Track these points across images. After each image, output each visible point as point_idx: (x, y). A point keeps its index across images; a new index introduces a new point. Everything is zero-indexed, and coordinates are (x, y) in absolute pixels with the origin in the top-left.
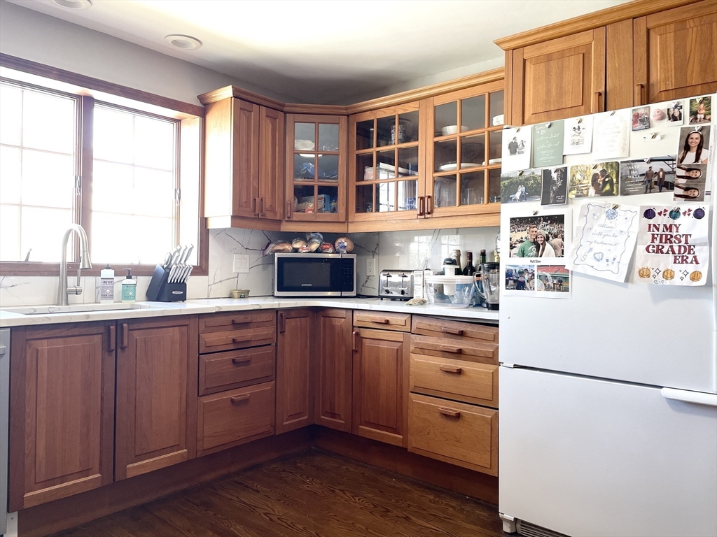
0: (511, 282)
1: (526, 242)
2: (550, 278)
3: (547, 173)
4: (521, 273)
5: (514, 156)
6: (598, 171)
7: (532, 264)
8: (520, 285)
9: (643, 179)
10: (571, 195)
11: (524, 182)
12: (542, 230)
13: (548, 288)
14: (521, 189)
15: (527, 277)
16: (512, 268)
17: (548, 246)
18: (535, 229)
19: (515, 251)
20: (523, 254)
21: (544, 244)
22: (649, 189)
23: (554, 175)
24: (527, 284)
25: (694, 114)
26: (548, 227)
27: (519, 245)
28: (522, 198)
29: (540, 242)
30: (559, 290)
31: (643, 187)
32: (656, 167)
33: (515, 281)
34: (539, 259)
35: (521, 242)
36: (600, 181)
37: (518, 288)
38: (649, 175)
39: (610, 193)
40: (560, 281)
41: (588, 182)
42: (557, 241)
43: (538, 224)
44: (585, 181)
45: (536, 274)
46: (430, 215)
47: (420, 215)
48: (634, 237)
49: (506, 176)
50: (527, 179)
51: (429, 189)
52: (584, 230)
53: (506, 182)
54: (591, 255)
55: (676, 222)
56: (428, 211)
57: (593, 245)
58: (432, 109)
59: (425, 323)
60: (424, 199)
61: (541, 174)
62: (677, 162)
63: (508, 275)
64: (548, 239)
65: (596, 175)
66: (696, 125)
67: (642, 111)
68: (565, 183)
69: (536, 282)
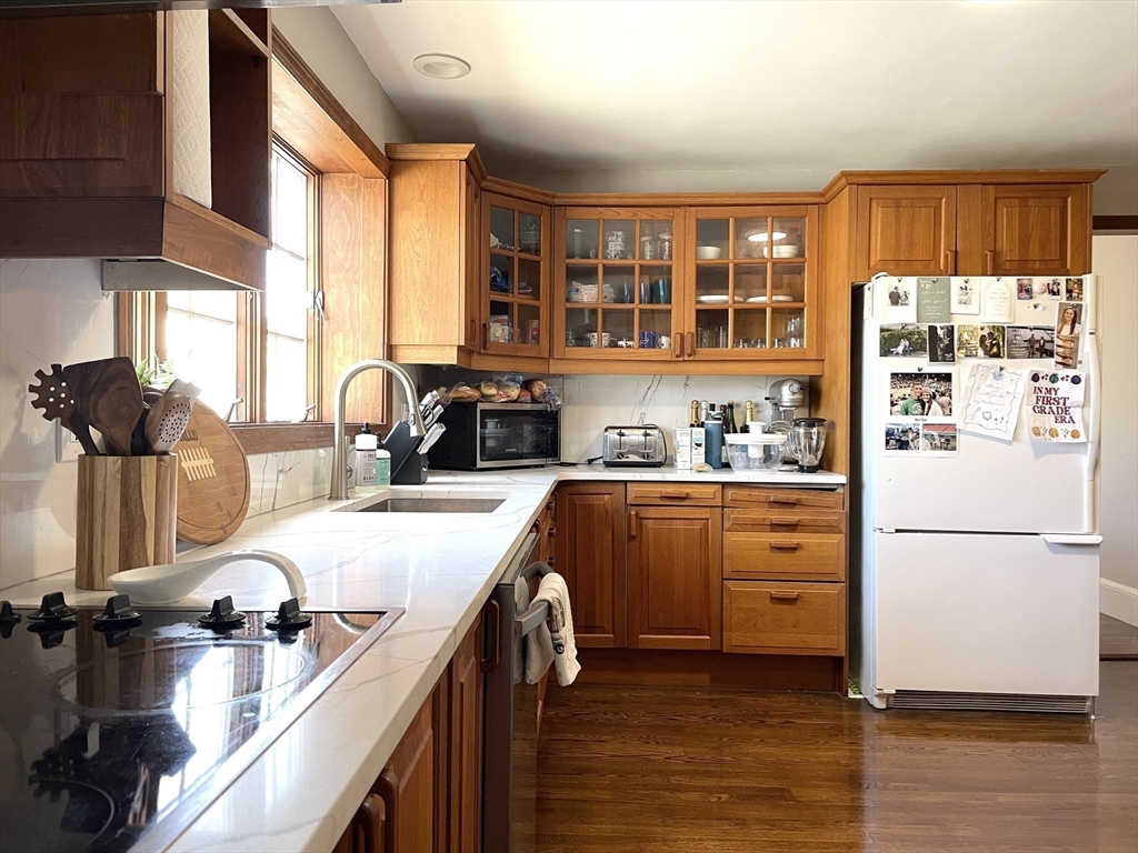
0: (893, 442)
1: (910, 399)
2: (937, 437)
3: (933, 330)
4: (904, 432)
5: (895, 307)
6: (985, 333)
7: (916, 422)
8: (903, 445)
9: (1026, 344)
10: (959, 354)
11: (908, 336)
12: (928, 388)
13: (934, 447)
14: (904, 344)
15: (911, 436)
16: (895, 427)
17: (934, 404)
18: (920, 386)
19: (895, 408)
20: (907, 412)
21: (930, 402)
22: (1031, 355)
23: (940, 333)
24: (911, 444)
25: (1069, 291)
26: (934, 384)
27: (901, 402)
28: (905, 353)
29: (926, 400)
30: (946, 449)
31: (1027, 352)
32: (1038, 335)
33: (897, 441)
34: (925, 417)
35: (904, 399)
36: (988, 342)
37: (901, 448)
38: (1031, 341)
39: (997, 355)
40: (948, 440)
41: (976, 342)
42: (945, 399)
43: (923, 381)
45: (921, 432)
46: (692, 358)
47: (677, 356)
48: (1019, 397)
49: (886, 327)
50: (911, 333)
51: (690, 325)
52: (972, 390)
53: (886, 334)
54: (979, 414)
55: (1055, 386)
56: (689, 352)
57: (981, 404)
58: (695, 221)
59: (742, 494)
60: (682, 336)
61: (927, 329)
62: (1055, 332)
63: (889, 434)
64: (934, 397)
65: (983, 336)
66: (1071, 302)
67: (1026, 282)
68: (952, 341)
69: (922, 441)
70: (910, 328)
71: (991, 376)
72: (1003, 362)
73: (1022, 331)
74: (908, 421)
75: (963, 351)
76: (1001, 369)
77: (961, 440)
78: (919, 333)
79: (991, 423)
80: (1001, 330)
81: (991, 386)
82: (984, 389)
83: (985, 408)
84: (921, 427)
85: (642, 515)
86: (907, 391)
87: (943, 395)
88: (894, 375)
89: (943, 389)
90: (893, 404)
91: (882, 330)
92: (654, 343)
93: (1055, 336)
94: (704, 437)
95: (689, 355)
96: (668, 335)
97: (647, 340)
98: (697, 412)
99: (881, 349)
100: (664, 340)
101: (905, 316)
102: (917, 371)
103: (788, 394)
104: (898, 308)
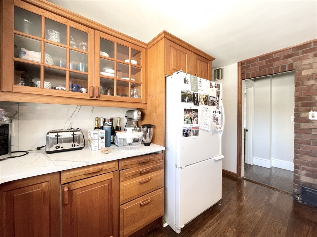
0: (184, 134)
1: (189, 118)
2: (195, 131)
3: (194, 94)
4: (187, 130)
5: (185, 84)
6: (204, 97)
7: (190, 127)
8: (187, 135)
9: (211, 102)
10: (200, 103)
11: (188, 95)
12: (193, 114)
13: (194, 135)
14: (187, 98)
15: (189, 131)
16: (185, 129)
17: (194, 120)
18: (191, 114)
19: (186, 122)
20: (188, 123)
21: (193, 119)
23: (195, 95)
24: (189, 134)
25: (218, 87)
26: (194, 113)
27: (186, 120)
28: (188, 101)
29: (192, 119)
30: (197, 135)
31: (211, 104)
32: (213, 99)
33: (186, 134)
34: (192, 125)
35: (187, 118)
36: (205, 100)
37: (186, 136)
38: (212, 101)
39: (206, 104)
40: (197, 132)
41: (202, 100)
42: (196, 118)
43: (191, 112)
44: (202, 99)
45: (191, 130)
46: (98, 99)
47: (91, 97)
48: (210, 117)
49: (183, 91)
50: (189, 95)
51: (97, 84)
52: (202, 115)
53: (183, 94)
54: (203, 123)
55: (216, 114)
56: (97, 95)
57: (204, 120)
58: (99, 38)
59: (129, 162)
60: (94, 88)
61: (192, 94)
62: (216, 99)
63: (184, 131)
64: (194, 118)
65: (204, 98)
66: (218, 91)
67: (211, 83)
68: (198, 98)
69: (191, 133)
70: (189, 92)
71: (205, 111)
72: (207, 106)
73: (211, 98)
74: (188, 126)
75: (200, 102)
76: (207, 109)
77: (200, 133)
78: (191, 95)
79: (205, 126)
80: (207, 96)
81: (205, 114)
82: (204, 115)
83: (205, 121)
84: (191, 128)
85: (72, 188)
86: (188, 115)
87: (196, 117)
88: (185, 109)
89: (196, 115)
90: (185, 120)
91: (182, 92)
92: (78, 90)
93: (216, 100)
94: (105, 134)
95: (97, 97)
96: (86, 87)
97: (74, 88)
98: (98, 122)
99: (182, 99)
100: (84, 90)
101: (187, 88)
102: (190, 108)
103: (136, 115)
104: (186, 84)
